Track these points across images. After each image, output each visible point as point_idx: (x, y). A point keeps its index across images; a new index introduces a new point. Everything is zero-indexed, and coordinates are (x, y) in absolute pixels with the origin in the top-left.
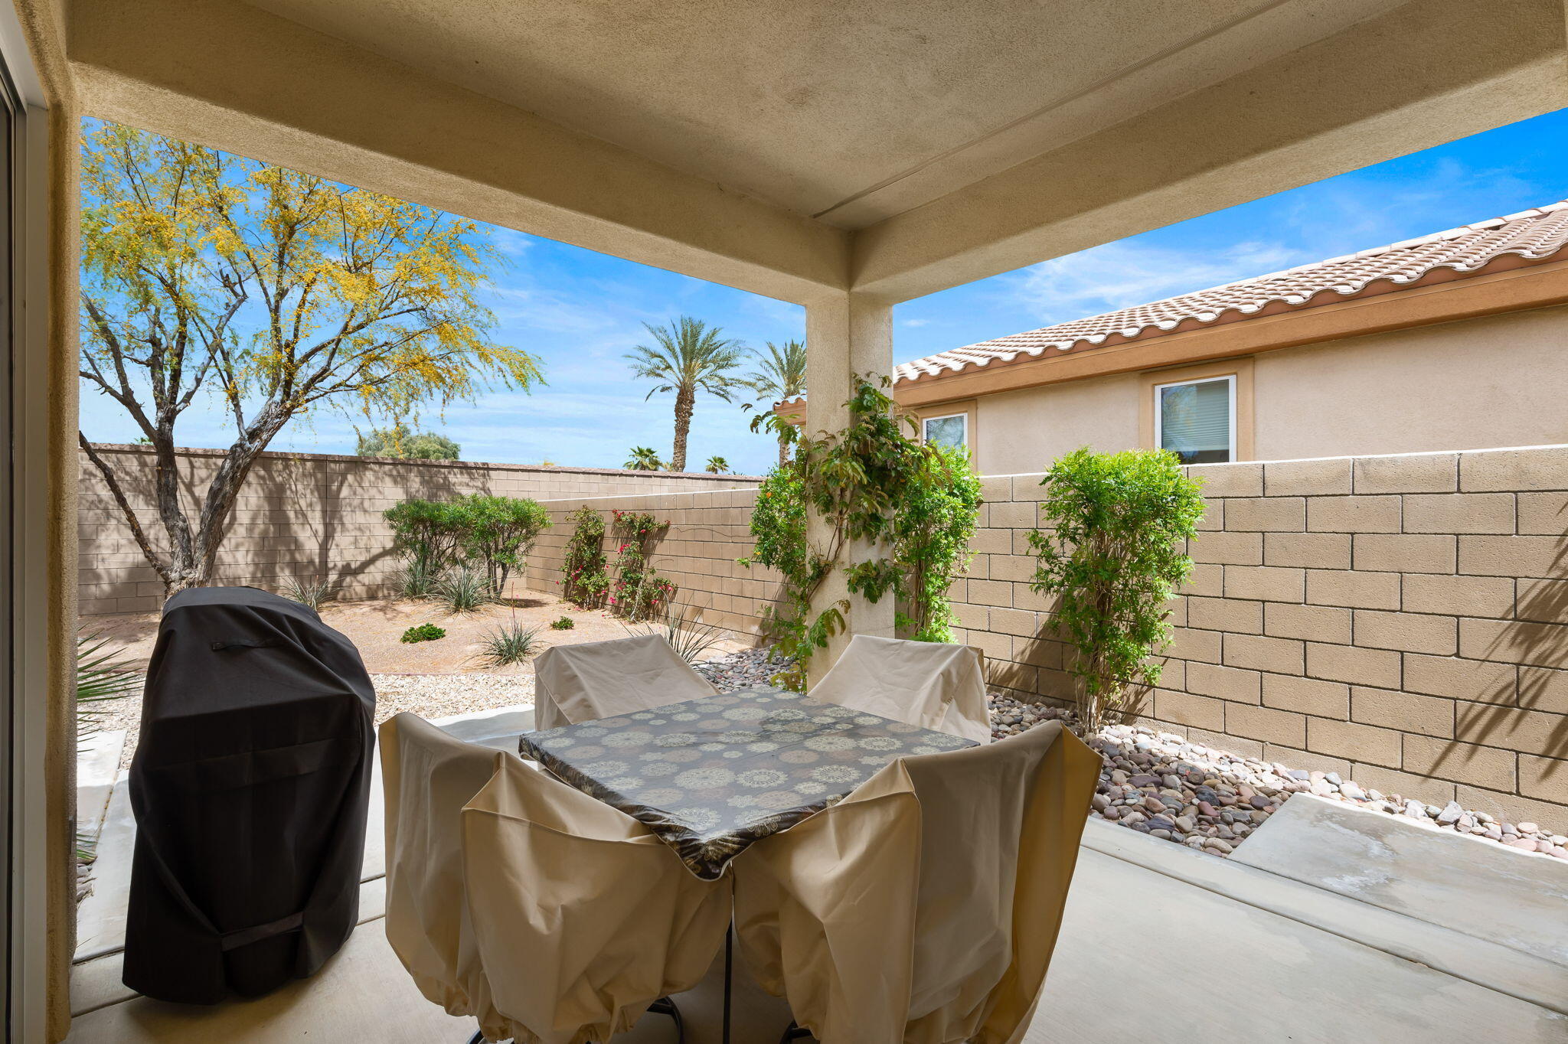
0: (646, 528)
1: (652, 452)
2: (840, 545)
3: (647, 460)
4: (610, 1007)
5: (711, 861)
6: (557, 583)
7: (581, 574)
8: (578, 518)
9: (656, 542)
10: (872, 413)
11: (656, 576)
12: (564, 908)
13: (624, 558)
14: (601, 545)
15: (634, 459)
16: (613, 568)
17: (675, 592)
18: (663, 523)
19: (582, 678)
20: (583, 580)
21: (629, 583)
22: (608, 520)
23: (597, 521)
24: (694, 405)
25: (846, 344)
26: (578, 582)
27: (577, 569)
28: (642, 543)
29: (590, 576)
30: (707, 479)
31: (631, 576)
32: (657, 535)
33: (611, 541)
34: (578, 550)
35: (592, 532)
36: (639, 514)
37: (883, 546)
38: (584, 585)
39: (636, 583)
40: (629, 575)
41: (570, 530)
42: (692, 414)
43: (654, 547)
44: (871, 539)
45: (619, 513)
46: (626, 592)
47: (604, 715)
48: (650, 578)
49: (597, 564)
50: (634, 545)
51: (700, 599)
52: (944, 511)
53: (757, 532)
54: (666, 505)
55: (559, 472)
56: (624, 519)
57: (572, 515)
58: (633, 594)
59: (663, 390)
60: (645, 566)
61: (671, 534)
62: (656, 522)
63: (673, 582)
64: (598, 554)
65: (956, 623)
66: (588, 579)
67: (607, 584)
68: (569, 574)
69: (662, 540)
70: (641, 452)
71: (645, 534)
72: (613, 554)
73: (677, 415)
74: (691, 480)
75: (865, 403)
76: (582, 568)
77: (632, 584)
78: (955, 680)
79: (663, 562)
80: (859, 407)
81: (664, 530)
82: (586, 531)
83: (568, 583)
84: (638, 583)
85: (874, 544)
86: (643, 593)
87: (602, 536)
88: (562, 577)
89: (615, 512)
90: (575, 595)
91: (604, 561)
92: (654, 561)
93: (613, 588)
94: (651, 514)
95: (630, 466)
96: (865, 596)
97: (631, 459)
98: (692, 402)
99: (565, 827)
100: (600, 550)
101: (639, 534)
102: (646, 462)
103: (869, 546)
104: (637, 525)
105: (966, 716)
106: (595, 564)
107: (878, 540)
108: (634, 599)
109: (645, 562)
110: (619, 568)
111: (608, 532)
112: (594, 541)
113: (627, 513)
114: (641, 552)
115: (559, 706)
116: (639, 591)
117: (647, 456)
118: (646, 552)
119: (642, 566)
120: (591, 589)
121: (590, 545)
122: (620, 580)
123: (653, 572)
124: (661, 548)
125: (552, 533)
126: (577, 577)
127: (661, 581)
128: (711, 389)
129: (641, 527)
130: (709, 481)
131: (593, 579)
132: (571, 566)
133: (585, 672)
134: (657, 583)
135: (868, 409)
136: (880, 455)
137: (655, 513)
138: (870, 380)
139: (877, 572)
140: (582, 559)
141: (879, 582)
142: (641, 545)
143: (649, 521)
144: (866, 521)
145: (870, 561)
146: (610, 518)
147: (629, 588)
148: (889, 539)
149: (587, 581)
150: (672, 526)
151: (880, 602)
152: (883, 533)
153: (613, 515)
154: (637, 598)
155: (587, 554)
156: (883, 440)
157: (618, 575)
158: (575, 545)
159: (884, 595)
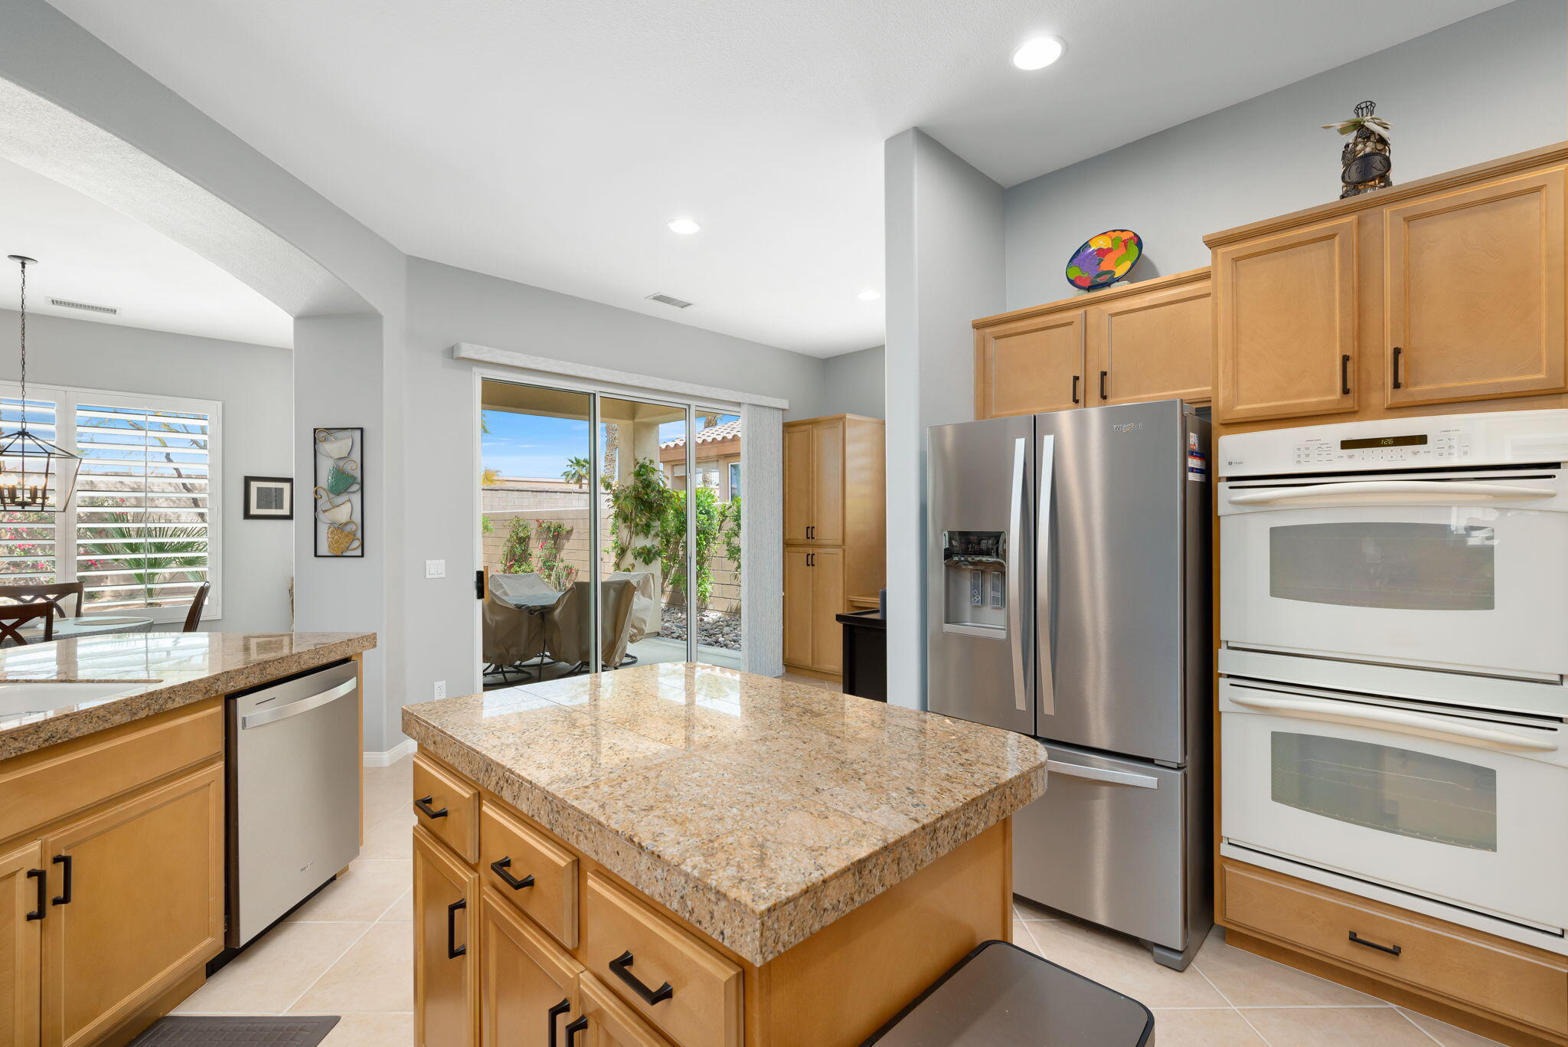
0: (558, 532)
2: (631, 538)
3: (584, 469)
5: (533, 611)
8: (512, 525)
9: (565, 541)
10: (644, 477)
11: (565, 564)
13: (545, 552)
14: (528, 544)
15: (571, 469)
16: (536, 559)
17: (577, 573)
18: (569, 529)
20: (516, 568)
21: (547, 569)
22: (533, 527)
23: (525, 527)
25: (632, 445)
26: (512, 570)
27: (511, 561)
28: (555, 542)
29: (521, 565)
32: (565, 536)
33: (535, 541)
34: (512, 547)
35: (522, 535)
36: (554, 522)
37: (653, 539)
38: (516, 571)
39: (551, 568)
40: (547, 564)
41: (507, 534)
43: (563, 545)
44: (646, 535)
45: (541, 521)
46: (545, 574)
47: (511, 595)
48: (561, 565)
49: (526, 557)
50: (550, 543)
53: (613, 533)
54: (571, 516)
55: (498, 490)
56: (544, 525)
57: (508, 523)
58: (550, 575)
61: (574, 536)
62: (565, 528)
63: (576, 567)
64: (527, 551)
66: (519, 567)
67: (532, 571)
68: (505, 566)
69: (568, 539)
71: (558, 536)
72: (536, 550)
76: (515, 560)
77: (549, 569)
78: (641, 584)
79: (569, 554)
80: (638, 474)
81: (570, 532)
82: (518, 534)
84: (553, 568)
85: (647, 537)
86: (557, 575)
87: (528, 537)
88: (500, 567)
89: (537, 521)
91: (531, 555)
92: (563, 554)
94: (561, 522)
95: (568, 476)
96: (643, 562)
97: (569, 469)
99: (492, 593)
100: (527, 548)
101: (554, 536)
102: (582, 472)
103: (645, 539)
104: (552, 529)
105: (644, 595)
106: (524, 556)
107: (650, 536)
109: (558, 555)
110: (540, 559)
111: (533, 534)
112: (523, 541)
113: (545, 521)
114: (555, 548)
116: (554, 573)
117: (584, 466)
118: (557, 547)
119: (555, 557)
121: (520, 543)
122: (542, 568)
123: (562, 561)
124: (568, 545)
125: (490, 535)
126: (511, 566)
127: (568, 567)
129: (555, 531)
131: (523, 567)
133: (505, 583)
134: (565, 568)
135: (642, 475)
136: (646, 497)
137: (564, 522)
138: (646, 461)
139: (649, 551)
140: (514, 555)
141: (651, 556)
142: (555, 544)
143: (560, 527)
144: (643, 527)
145: (646, 546)
146: (534, 525)
147: (547, 572)
148: (657, 535)
149: (518, 570)
150: (575, 531)
151: (652, 565)
152: (653, 533)
153: (536, 523)
154: (552, 578)
155: (518, 551)
156: (649, 491)
157: (540, 564)
158: (510, 545)
159: (653, 561)
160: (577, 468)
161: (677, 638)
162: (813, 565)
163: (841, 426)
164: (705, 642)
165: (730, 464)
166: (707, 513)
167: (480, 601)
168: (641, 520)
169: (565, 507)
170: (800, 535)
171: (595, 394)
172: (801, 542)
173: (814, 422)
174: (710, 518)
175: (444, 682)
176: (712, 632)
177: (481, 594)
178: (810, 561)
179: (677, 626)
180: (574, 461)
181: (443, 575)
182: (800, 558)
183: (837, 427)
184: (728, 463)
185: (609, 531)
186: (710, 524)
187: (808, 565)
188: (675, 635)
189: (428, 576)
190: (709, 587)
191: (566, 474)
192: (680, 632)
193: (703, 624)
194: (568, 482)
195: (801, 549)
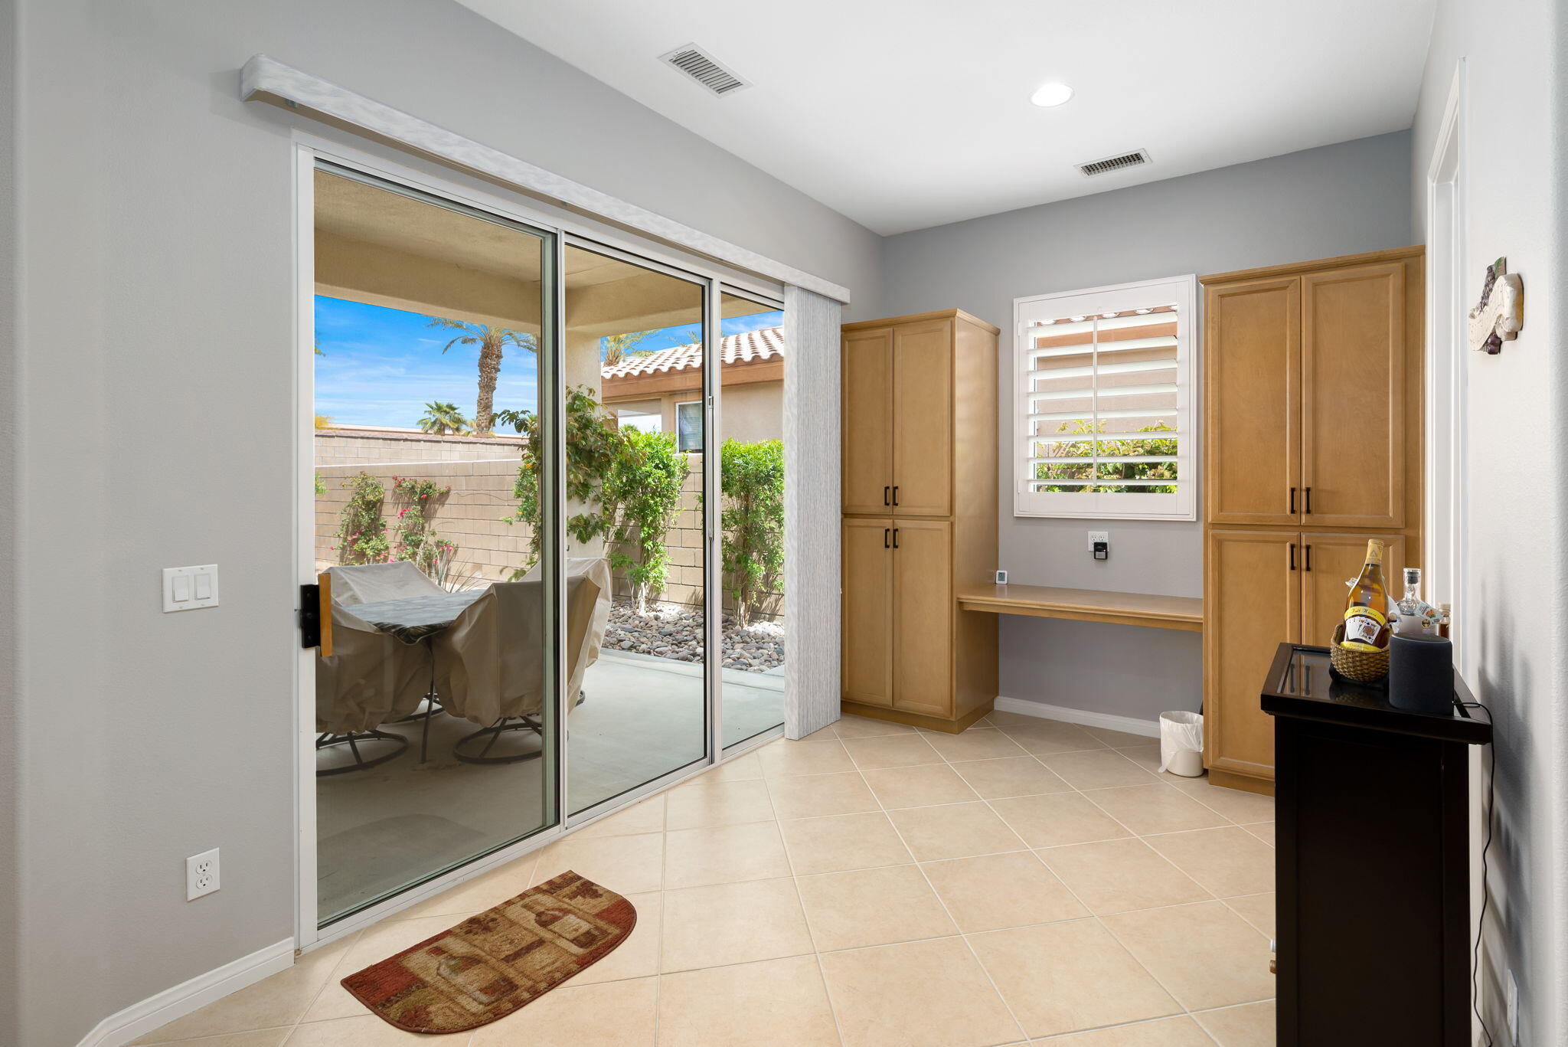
0: (427, 493)
1: (454, 409)
3: (447, 417)
4: (363, 711)
5: (412, 636)
6: (332, 549)
7: (358, 539)
8: (355, 484)
9: (437, 506)
10: (579, 414)
11: (437, 538)
12: (339, 657)
13: (406, 522)
14: (380, 511)
15: (431, 416)
16: (393, 532)
17: (456, 551)
18: (444, 489)
19: (352, 584)
20: (361, 544)
21: (410, 545)
22: (388, 487)
23: (376, 488)
24: (502, 361)
26: (356, 547)
27: (354, 534)
28: (423, 507)
29: (369, 540)
30: (503, 445)
31: (412, 540)
32: (438, 500)
33: (391, 506)
34: (356, 515)
35: (371, 498)
36: (420, 481)
37: (592, 505)
38: (362, 549)
39: (417, 545)
40: (410, 538)
41: (347, 496)
42: (499, 370)
43: (435, 511)
44: (583, 499)
45: (399, 479)
46: (407, 553)
47: (365, 602)
48: (431, 540)
49: (376, 528)
50: (415, 510)
51: (479, 557)
52: (650, 480)
53: (519, 496)
54: (446, 472)
56: (404, 485)
57: (349, 481)
58: (414, 554)
59: (464, 342)
60: (426, 529)
61: (451, 500)
62: (437, 488)
63: (455, 543)
64: (378, 519)
65: (670, 561)
66: (367, 543)
67: (387, 548)
68: (345, 540)
69: (443, 504)
70: (439, 408)
71: (426, 499)
72: (393, 519)
73: (481, 371)
74: (485, 446)
75: (575, 406)
76: (360, 533)
77: (413, 546)
79: (444, 524)
81: (445, 495)
82: (364, 497)
83: (344, 548)
84: (419, 545)
85: (584, 503)
86: (425, 554)
87: (381, 501)
88: (338, 543)
89: (395, 478)
90: (352, 559)
91: (384, 526)
92: (434, 524)
93: (393, 551)
94: (431, 481)
95: (426, 424)
96: (577, 539)
97: (427, 416)
98: (499, 357)
99: (339, 622)
100: (380, 515)
101: (420, 499)
102: (446, 420)
103: (581, 505)
104: (418, 490)
106: (374, 528)
107: (587, 500)
108: (415, 560)
109: (427, 525)
110: (400, 531)
111: (388, 498)
112: (373, 507)
113: (407, 479)
114: (422, 516)
115: (336, 599)
116: (420, 552)
117: (447, 413)
118: (427, 515)
119: (423, 528)
120: (370, 553)
121: (368, 510)
122: (401, 543)
123: (434, 534)
124: (442, 512)
125: (325, 499)
126: (355, 541)
127: (442, 542)
128: (522, 343)
129: (422, 493)
130: (505, 447)
131: (372, 543)
132: (347, 532)
133: (353, 581)
134: (439, 544)
135: (577, 410)
136: (584, 443)
137: (437, 480)
138: (581, 390)
139: (587, 523)
140: (360, 525)
141: (590, 529)
142: (423, 510)
143: (430, 487)
144: (577, 487)
145: (581, 515)
146: (389, 485)
147: (410, 550)
148: (597, 499)
149: (366, 546)
150: (452, 492)
151: (590, 543)
152: (592, 495)
153: (393, 481)
154: (418, 558)
155: (365, 520)
156: (588, 432)
157: (399, 538)
158: (352, 511)
159: (593, 538)
160: (438, 415)
161: (630, 648)
162: (895, 546)
163: (947, 328)
164: (676, 656)
165: (677, 405)
166: (666, 467)
167: (311, 653)
168: (576, 477)
169: (431, 460)
170: (873, 499)
171: (555, 235)
172: (874, 510)
173: (894, 324)
174: (670, 474)
175: (218, 849)
176: (679, 637)
177: (311, 636)
178: (892, 539)
179: (623, 629)
180: (435, 406)
181: (214, 601)
182: (871, 534)
183: (941, 330)
184: (675, 403)
185: (513, 493)
186: (669, 484)
187: (887, 546)
188: (626, 644)
189: (170, 606)
190: (665, 571)
191: (423, 422)
192: (633, 639)
193: (660, 625)
194: (426, 433)
195: (874, 522)
